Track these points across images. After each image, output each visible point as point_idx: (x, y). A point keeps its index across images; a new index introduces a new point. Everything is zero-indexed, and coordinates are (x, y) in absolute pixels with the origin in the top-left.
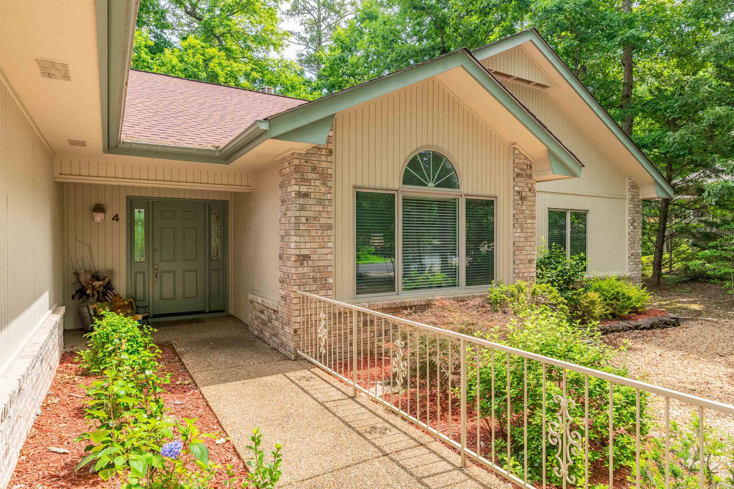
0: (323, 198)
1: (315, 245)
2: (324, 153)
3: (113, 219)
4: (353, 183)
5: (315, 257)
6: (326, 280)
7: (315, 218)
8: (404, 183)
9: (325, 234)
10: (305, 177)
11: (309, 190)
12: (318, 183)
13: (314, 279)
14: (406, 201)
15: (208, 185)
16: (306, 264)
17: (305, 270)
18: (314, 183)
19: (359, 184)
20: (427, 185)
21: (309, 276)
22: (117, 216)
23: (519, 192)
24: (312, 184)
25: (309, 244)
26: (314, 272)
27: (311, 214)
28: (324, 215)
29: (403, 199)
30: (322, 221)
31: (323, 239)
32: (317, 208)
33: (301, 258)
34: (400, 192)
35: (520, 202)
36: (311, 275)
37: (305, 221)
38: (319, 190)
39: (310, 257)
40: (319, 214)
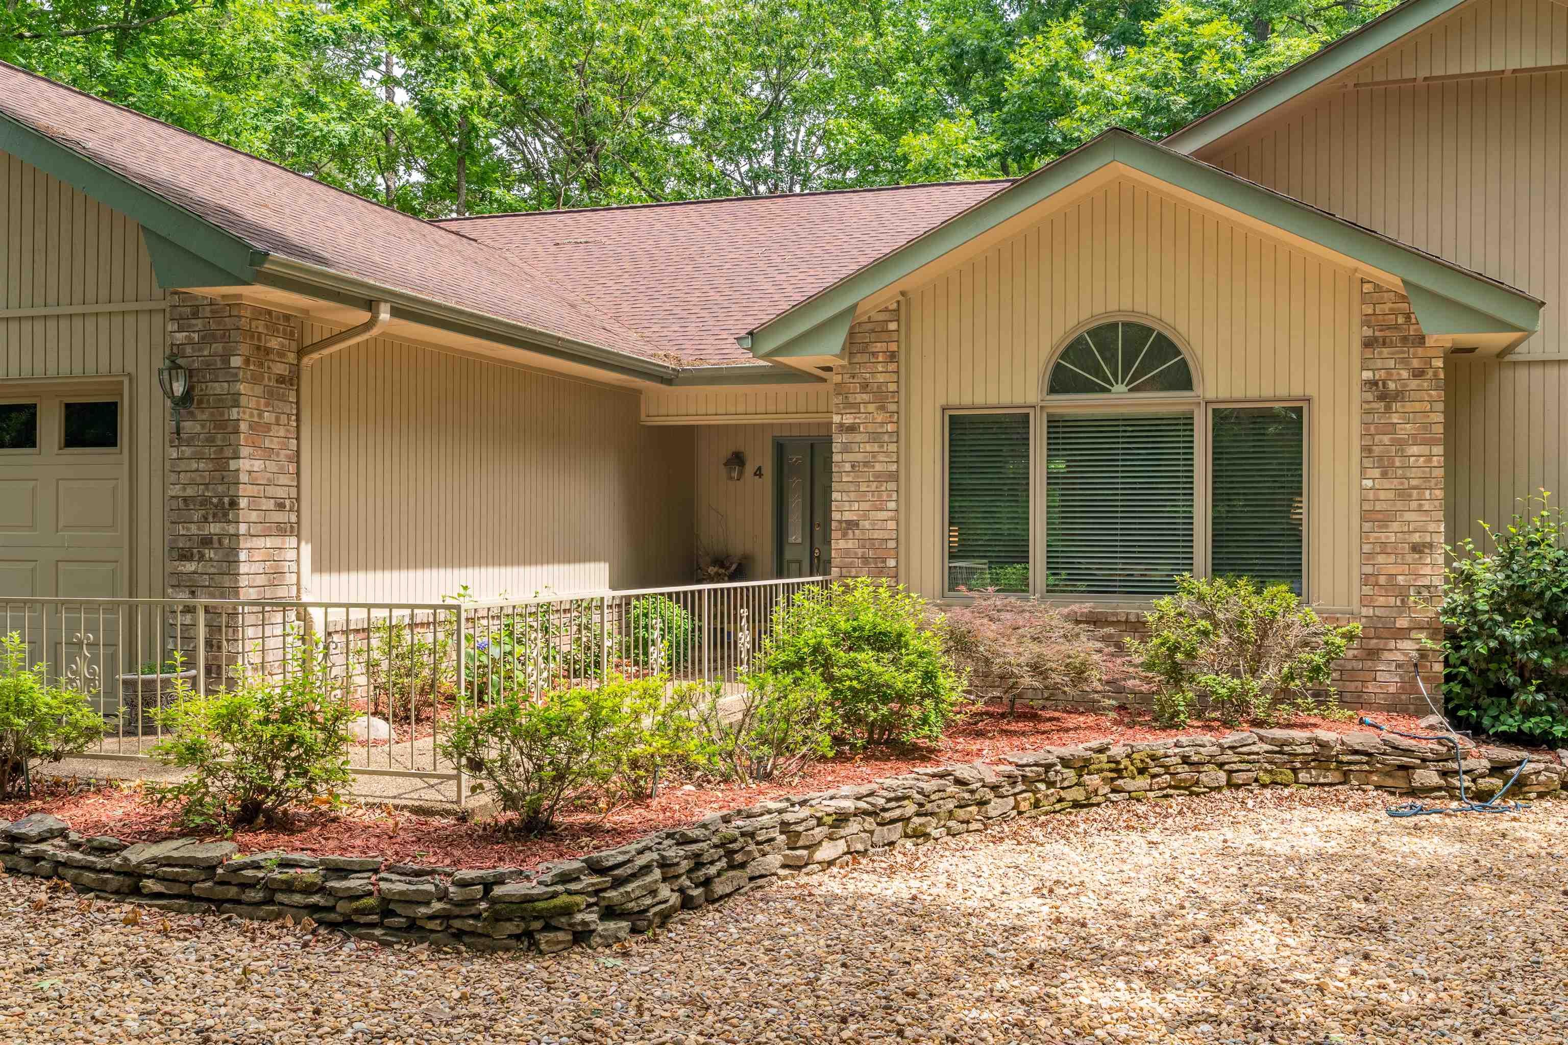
0: (879, 430)
1: (865, 506)
2: (880, 359)
3: (755, 474)
4: (942, 401)
5: (866, 524)
6: (885, 562)
7: (866, 464)
8: (1053, 390)
9: (883, 488)
10: (851, 400)
11: (857, 421)
12: (871, 408)
13: (865, 559)
14: (1054, 423)
15: (798, 416)
16: (851, 535)
17: (850, 544)
18: (865, 408)
19: (954, 400)
20: (1109, 391)
21: (856, 553)
22: (759, 468)
23: (1373, 383)
24: (862, 410)
25: (856, 504)
26: (864, 547)
27: (859, 457)
28: (881, 457)
29: (1049, 421)
30: (878, 467)
31: (880, 496)
32: (868, 448)
33: (844, 525)
34: (1038, 409)
35: (1381, 406)
36: (860, 552)
37: (849, 469)
38: (874, 418)
39: (857, 525)
40: (874, 457)
